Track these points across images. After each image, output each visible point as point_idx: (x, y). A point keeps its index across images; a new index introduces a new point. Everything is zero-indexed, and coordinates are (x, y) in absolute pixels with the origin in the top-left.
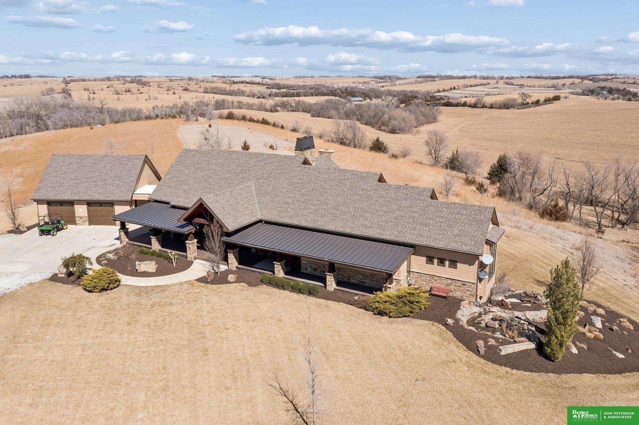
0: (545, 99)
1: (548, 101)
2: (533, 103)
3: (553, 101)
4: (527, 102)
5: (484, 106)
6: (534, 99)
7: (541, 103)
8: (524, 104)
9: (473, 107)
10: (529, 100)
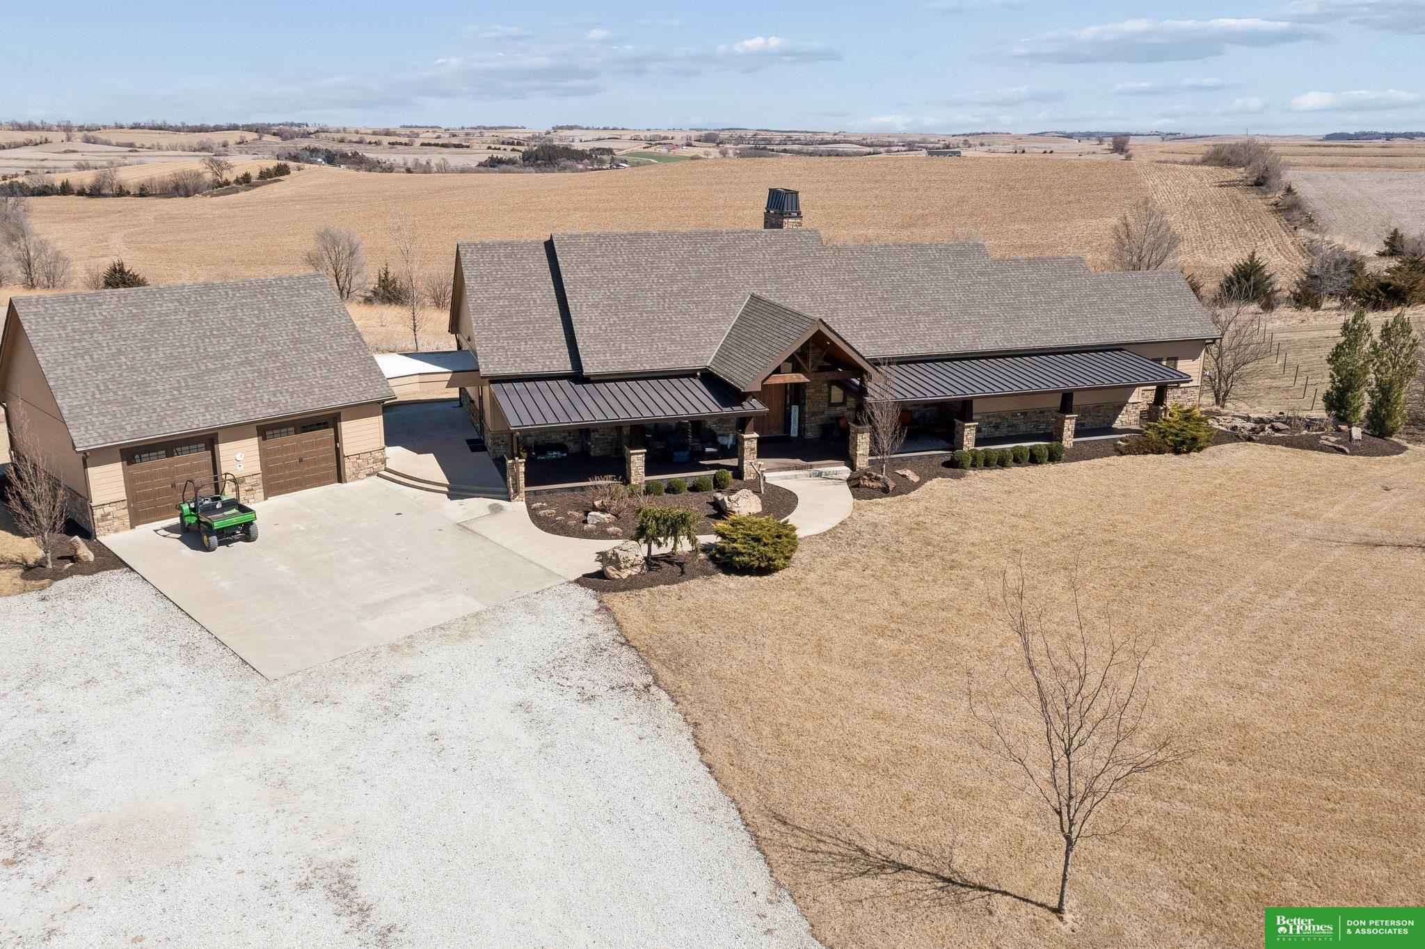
0: (261, 173)
1: (266, 176)
2: (237, 181)
3: (276, 175)
4: (224, 179)
5: (121, 193)
6: (239, 172)
7: (254, 180)
8: (220, 185)
9: (91, 195)
10: (229, 176)
